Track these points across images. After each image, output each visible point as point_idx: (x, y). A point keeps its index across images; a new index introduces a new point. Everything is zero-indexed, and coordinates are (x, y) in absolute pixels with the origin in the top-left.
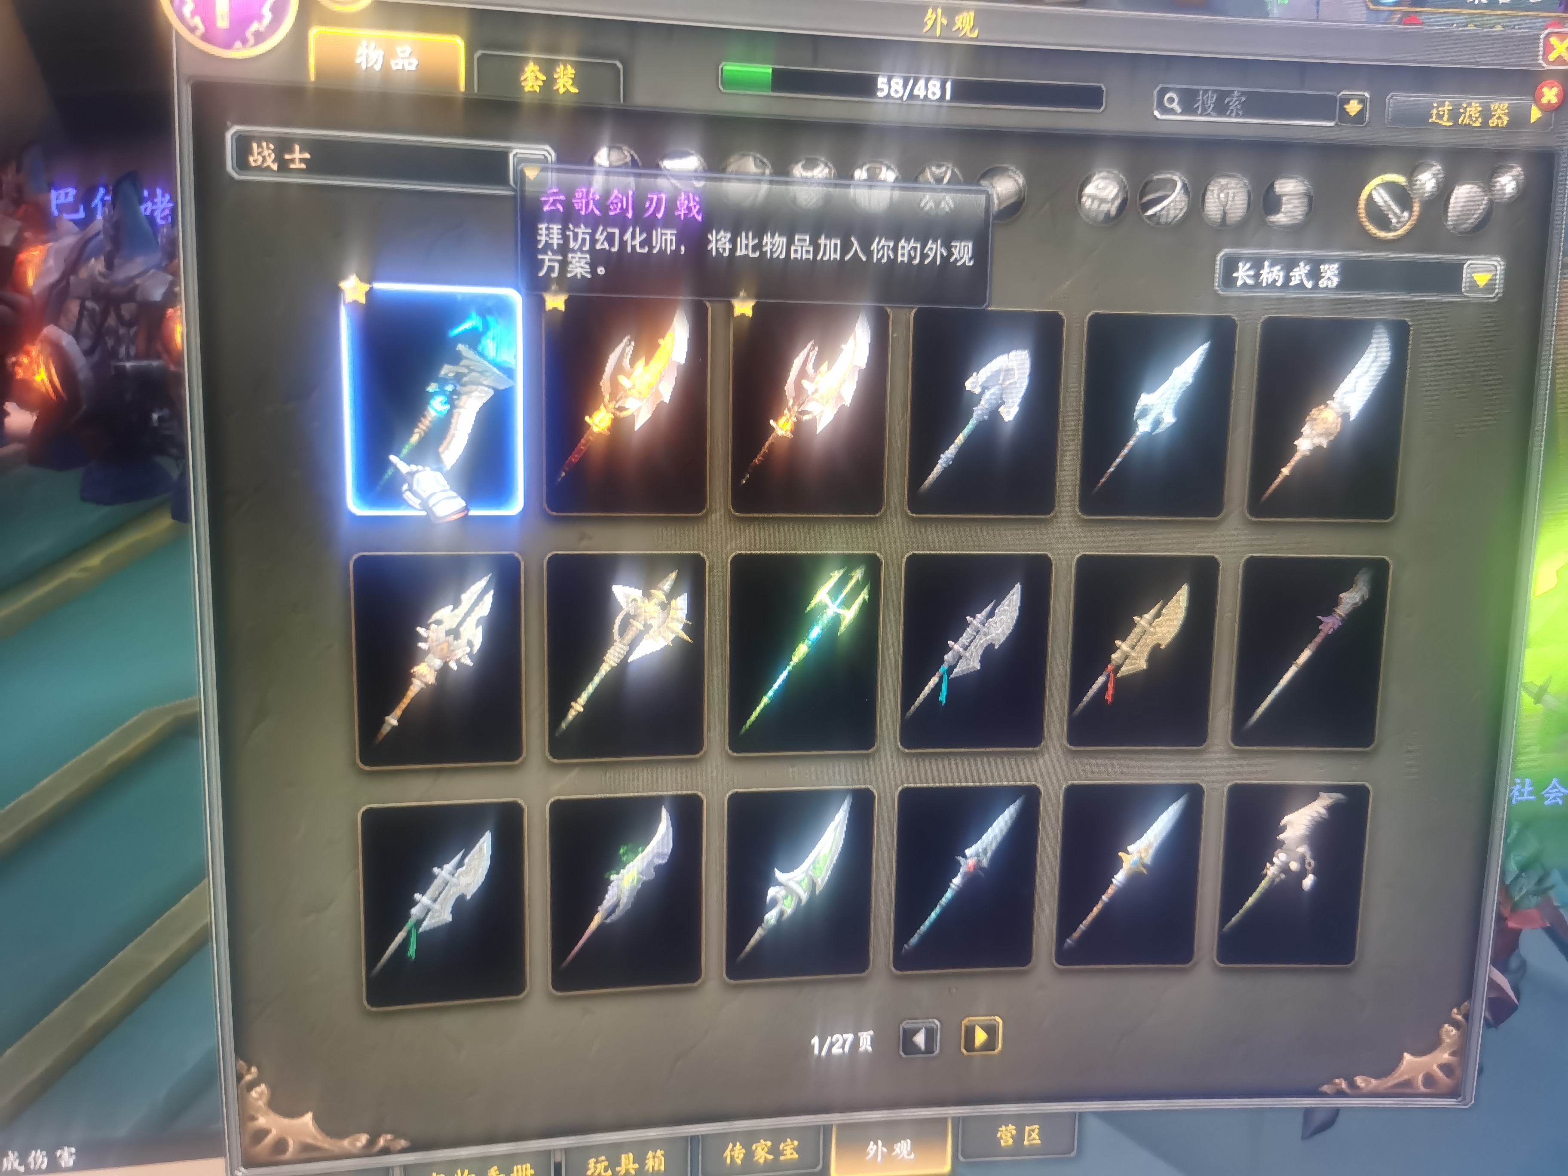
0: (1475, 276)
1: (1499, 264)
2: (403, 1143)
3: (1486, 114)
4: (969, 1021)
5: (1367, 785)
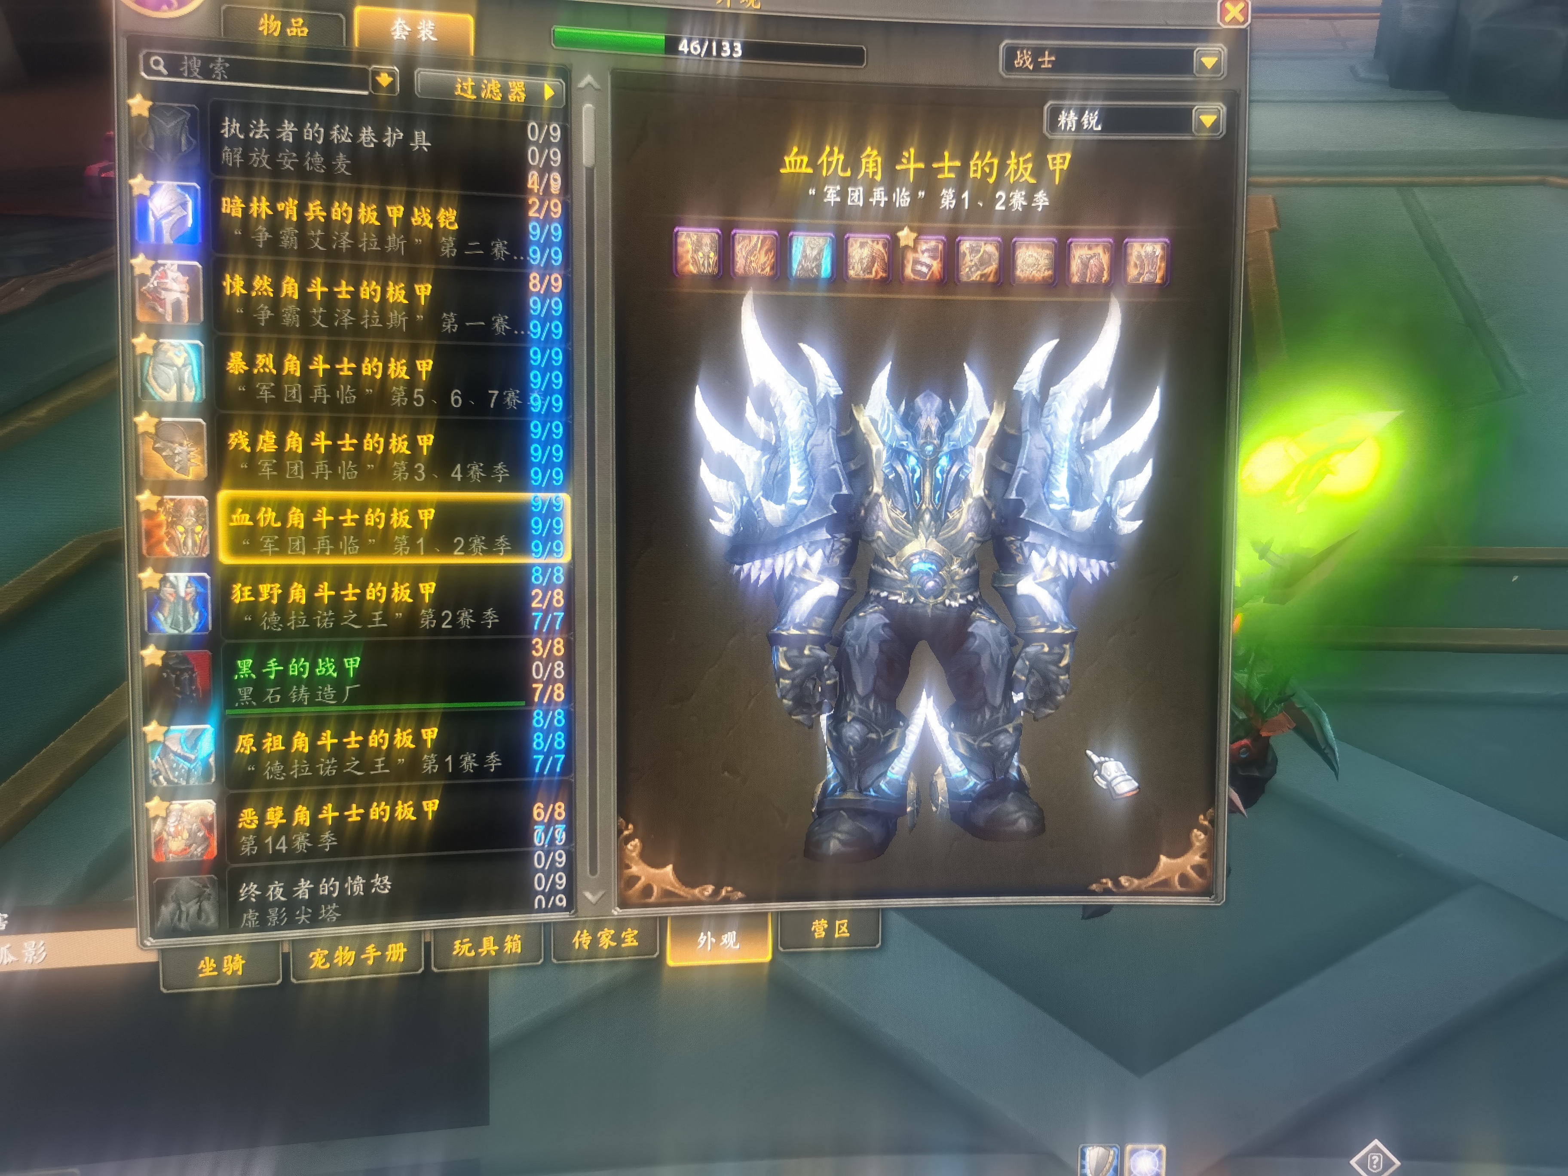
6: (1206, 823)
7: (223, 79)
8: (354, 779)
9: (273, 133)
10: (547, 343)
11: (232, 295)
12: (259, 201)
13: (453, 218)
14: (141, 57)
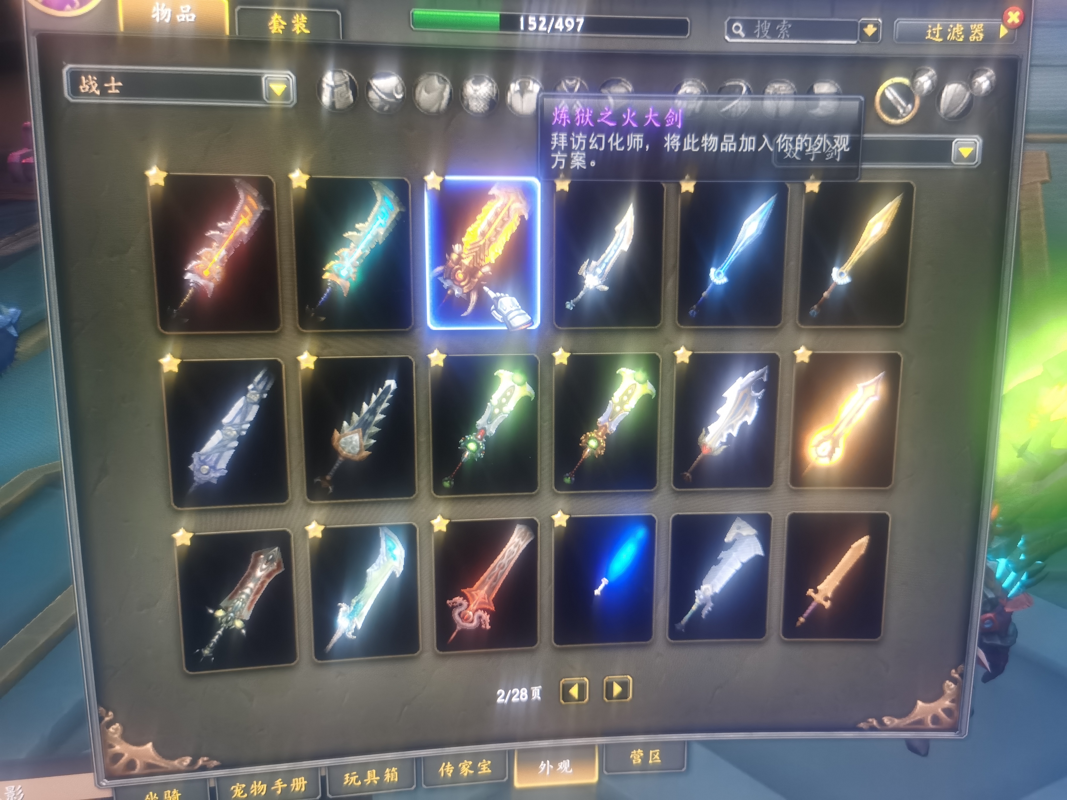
0: (961, 150)
1: (979, 141)
2: (215, 763)
3: (967, 32)
4: (609, 679)
5: (887, 513)
6: (957, 676)
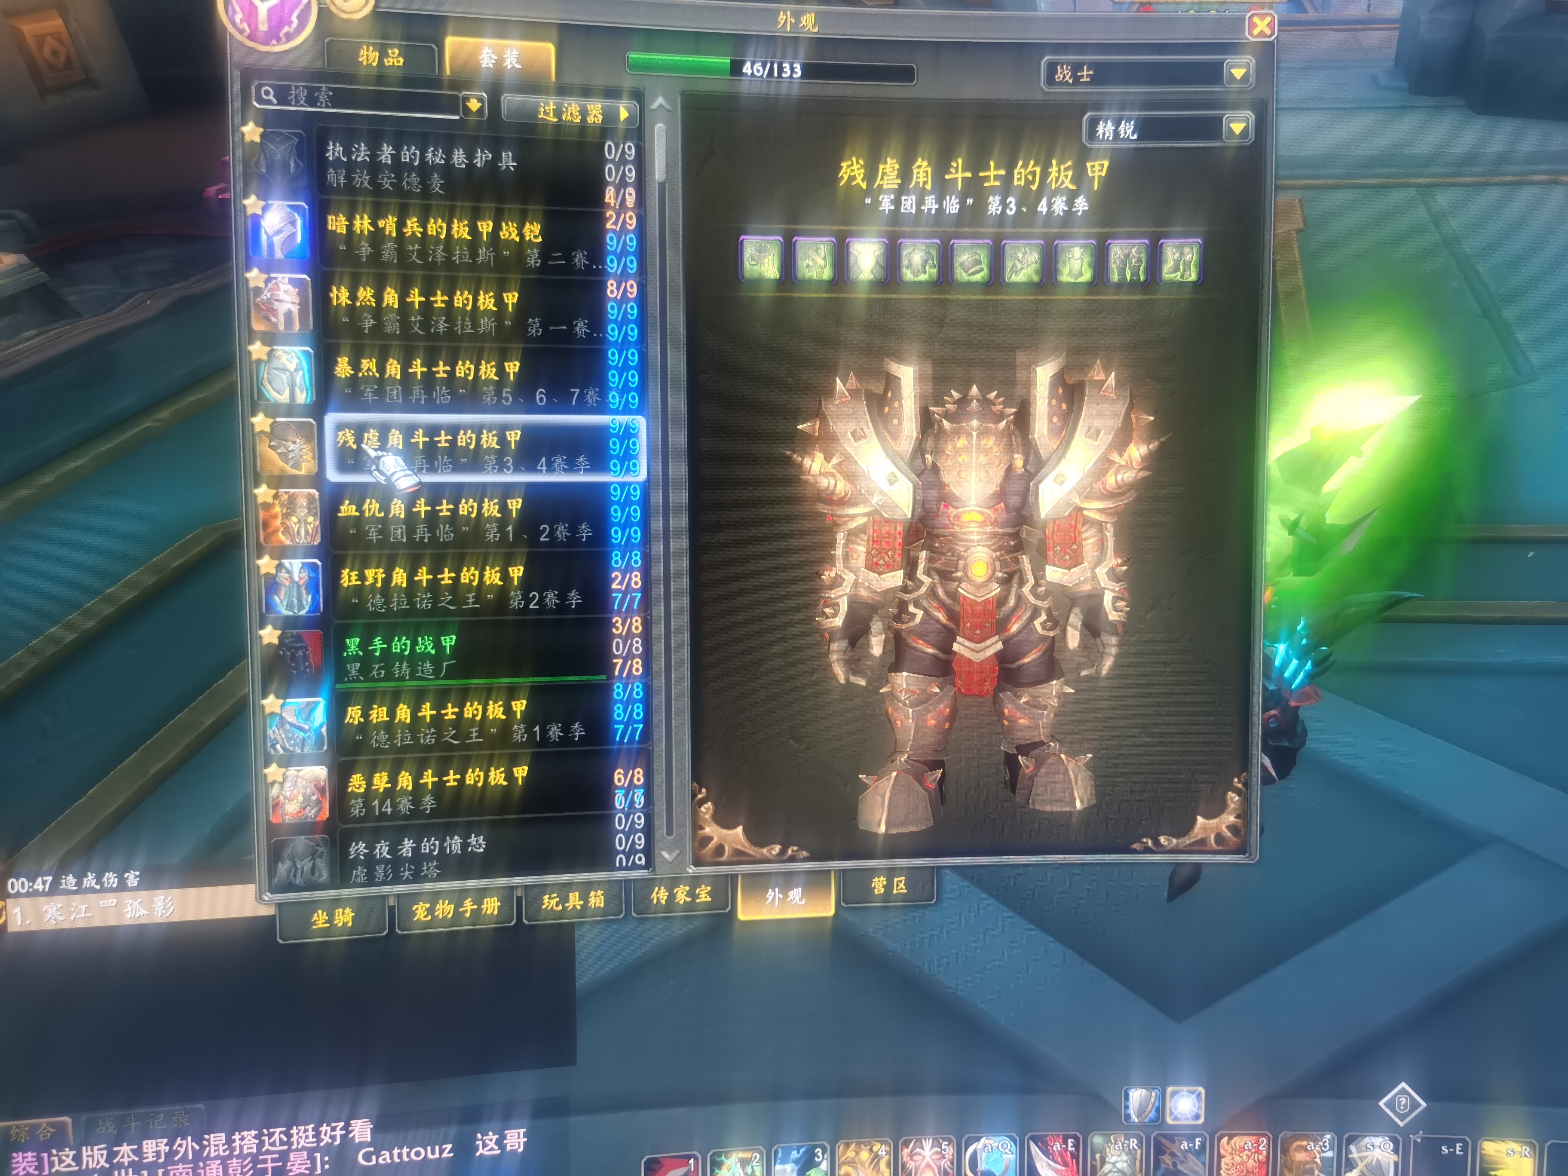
6: (1240, 786)
7: (327, 107)
8: (451, 747)
9: (374, 156)
10: (625, 344)
11: (339, 305)
12: (362, 218)
13: (538, 231)
14: (253, 87)
